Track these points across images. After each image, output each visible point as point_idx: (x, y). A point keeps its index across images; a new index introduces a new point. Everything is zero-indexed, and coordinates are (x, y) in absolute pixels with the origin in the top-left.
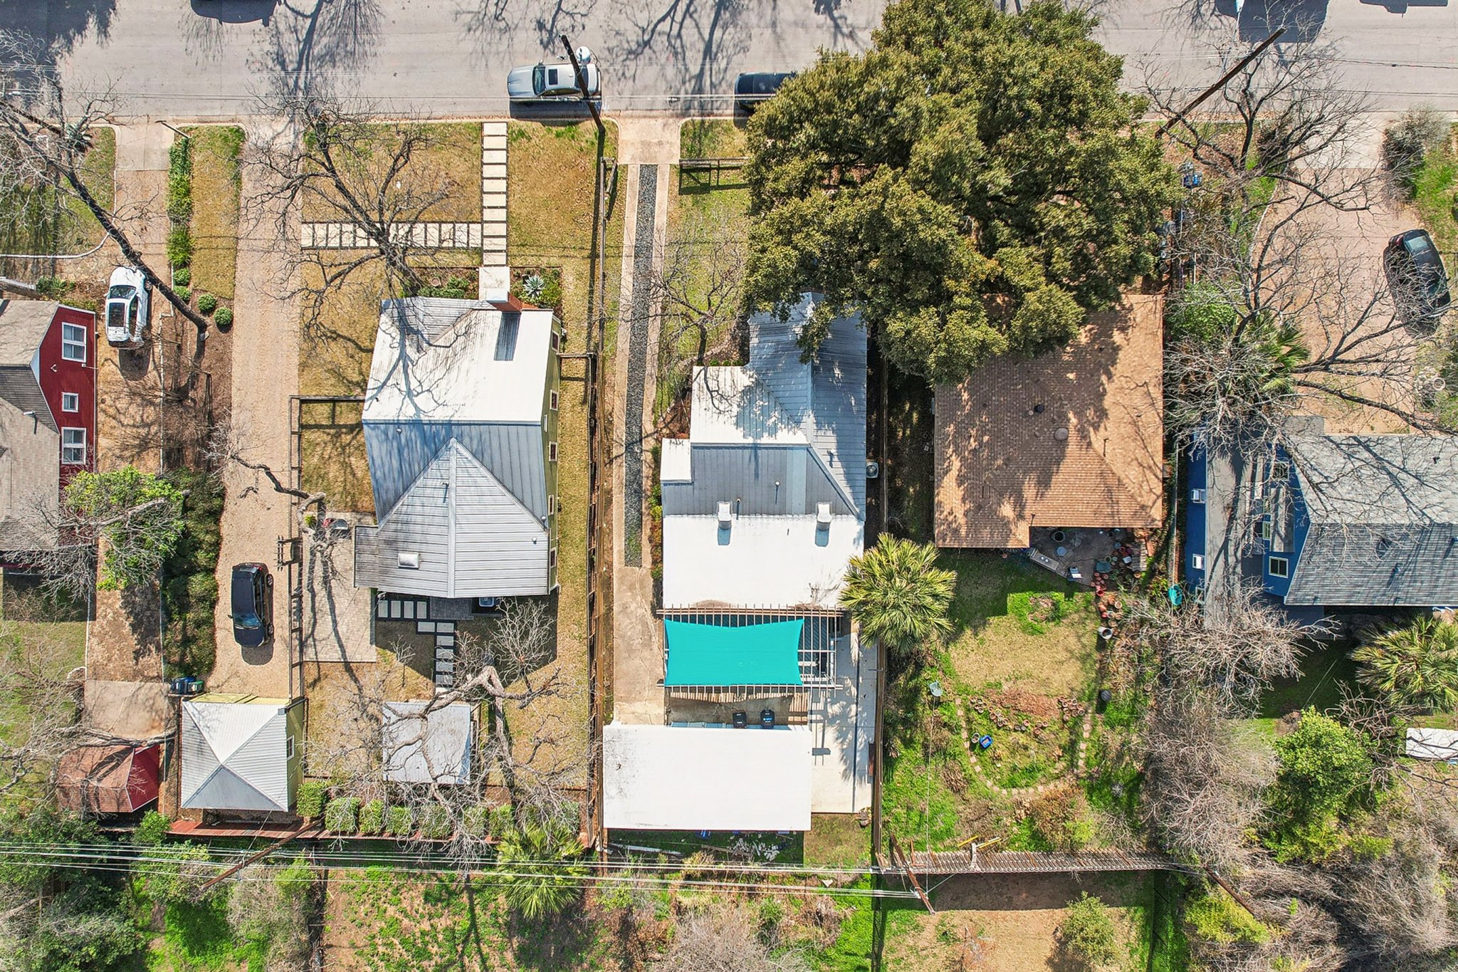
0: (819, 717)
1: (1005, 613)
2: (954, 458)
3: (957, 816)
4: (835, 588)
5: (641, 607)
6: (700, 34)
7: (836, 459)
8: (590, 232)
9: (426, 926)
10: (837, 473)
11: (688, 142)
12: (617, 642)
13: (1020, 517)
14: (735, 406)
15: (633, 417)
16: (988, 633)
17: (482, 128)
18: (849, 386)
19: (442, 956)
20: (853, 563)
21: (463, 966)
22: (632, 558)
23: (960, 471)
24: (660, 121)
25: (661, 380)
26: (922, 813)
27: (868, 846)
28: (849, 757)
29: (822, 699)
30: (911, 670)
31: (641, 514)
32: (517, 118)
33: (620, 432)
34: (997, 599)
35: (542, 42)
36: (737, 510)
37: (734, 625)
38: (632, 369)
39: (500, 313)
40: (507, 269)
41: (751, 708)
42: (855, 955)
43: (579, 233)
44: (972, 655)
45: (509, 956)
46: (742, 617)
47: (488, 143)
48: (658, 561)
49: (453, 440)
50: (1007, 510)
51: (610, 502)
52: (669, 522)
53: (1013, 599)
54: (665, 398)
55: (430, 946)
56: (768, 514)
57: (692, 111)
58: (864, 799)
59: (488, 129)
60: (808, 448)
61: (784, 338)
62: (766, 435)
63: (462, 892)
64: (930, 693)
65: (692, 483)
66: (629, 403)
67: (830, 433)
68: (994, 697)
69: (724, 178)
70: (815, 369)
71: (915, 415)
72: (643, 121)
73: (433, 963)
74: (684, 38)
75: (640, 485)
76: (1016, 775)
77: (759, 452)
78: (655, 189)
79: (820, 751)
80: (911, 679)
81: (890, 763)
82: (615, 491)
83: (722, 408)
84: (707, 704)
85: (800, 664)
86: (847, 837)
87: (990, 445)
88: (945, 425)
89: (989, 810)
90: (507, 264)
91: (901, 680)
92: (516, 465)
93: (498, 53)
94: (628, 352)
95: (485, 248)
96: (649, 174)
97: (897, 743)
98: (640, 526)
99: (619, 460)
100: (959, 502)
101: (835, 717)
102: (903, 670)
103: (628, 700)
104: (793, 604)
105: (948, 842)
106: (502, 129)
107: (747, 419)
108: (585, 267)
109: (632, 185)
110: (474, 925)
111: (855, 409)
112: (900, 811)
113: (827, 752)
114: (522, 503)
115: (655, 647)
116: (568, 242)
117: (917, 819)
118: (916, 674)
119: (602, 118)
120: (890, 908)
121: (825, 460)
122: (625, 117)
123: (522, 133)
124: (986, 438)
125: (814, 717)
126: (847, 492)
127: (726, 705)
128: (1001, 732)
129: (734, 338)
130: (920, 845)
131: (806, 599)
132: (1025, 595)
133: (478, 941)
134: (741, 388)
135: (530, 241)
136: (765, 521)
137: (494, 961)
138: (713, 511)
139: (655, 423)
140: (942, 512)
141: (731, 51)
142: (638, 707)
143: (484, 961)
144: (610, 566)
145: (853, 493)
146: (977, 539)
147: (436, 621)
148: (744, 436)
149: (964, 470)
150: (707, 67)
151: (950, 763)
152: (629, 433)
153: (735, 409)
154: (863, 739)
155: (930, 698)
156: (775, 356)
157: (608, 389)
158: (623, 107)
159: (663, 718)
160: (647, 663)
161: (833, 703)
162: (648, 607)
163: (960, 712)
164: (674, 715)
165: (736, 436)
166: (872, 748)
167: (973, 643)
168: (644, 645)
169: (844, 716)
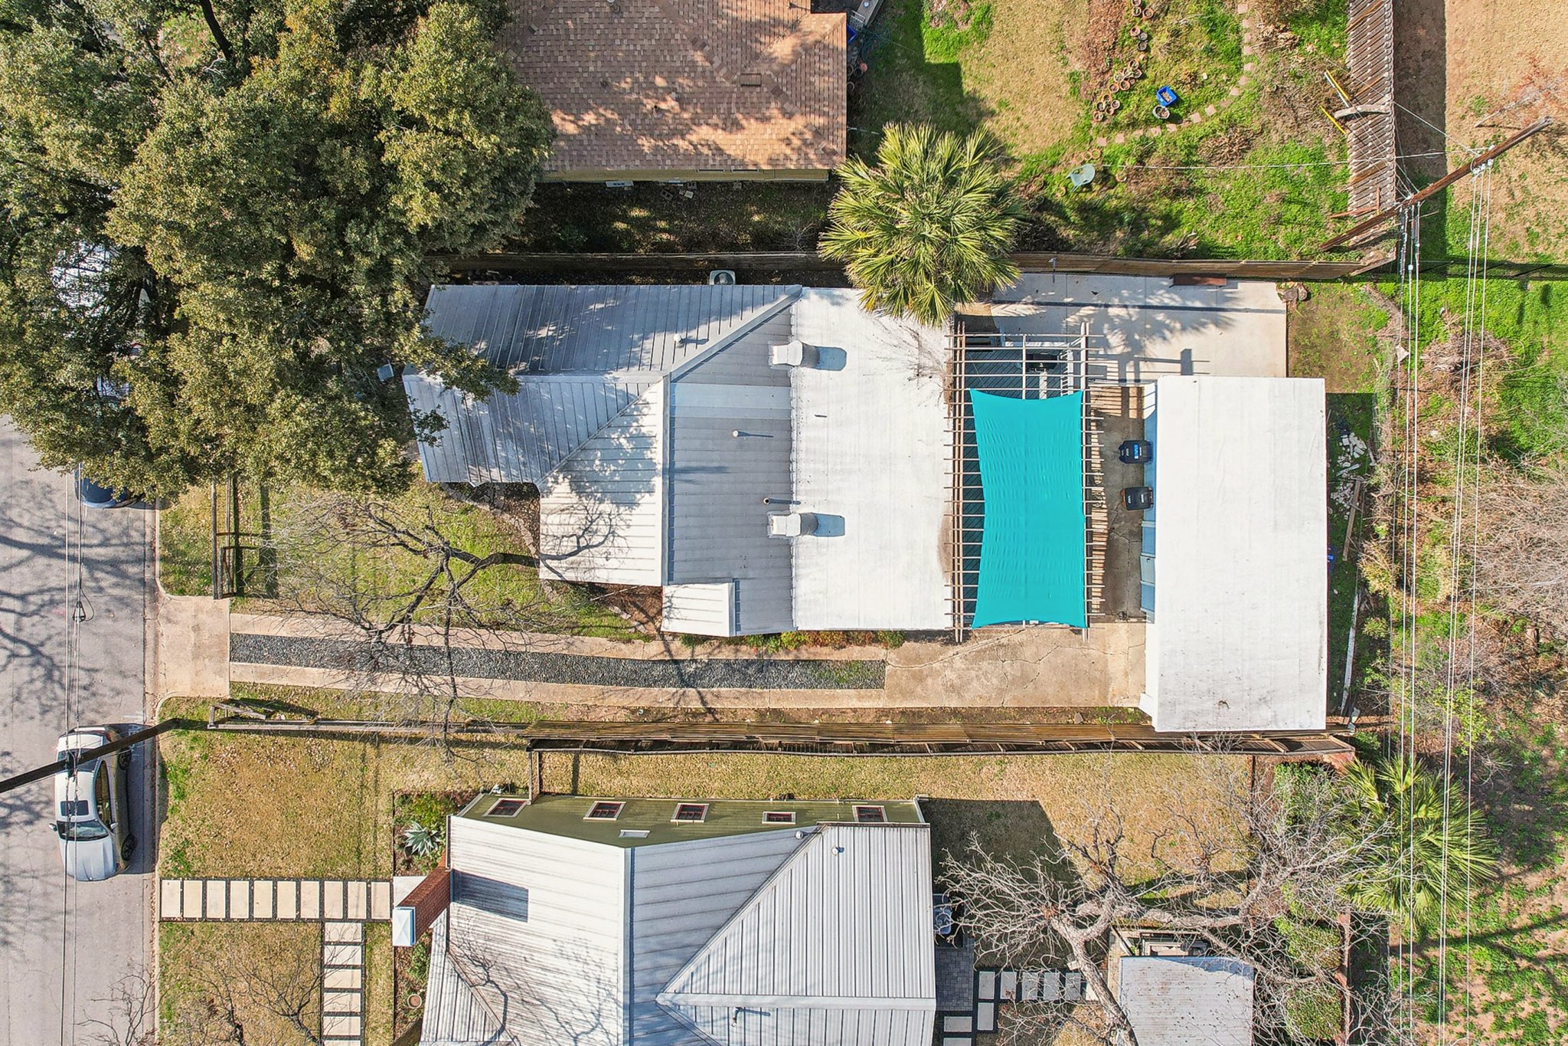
0: (1130, 368)
1: (956, 67)
2: (694, 138)
3: (1290, 144)
4: (916, 336)
5: (951, 662)
6: (20, 563)
7: (693, 334)
8: (337, 744)
9: (1487, 1021)
10: (717, 332)
11: (195, 582)
12: (1009, 702)
13: (794, 26)
14: (602, 507)
15: (637, 675)
16: (990, 95)
17: (170, 920)
18: (569, 311)
19: (1538, 994)
20: (873, 305)
21: (1554, 959)
22: (870, 677)
23: (716, 127)
24: (163, 628)
25: (576, 629)
26: (1283, 200)
27: (1340, 288)
28: (1195, 318)
29: (1101, 363)
30: (1050, 219)
31: (797, 661)
32: (154, 861)
33: (661, 697)
34: (934, 81)
35: (29, 823)
36: (784, 504)
37: (980, 508)
38: (559, 678)
39: (454, 906)
40: (397, 880)
41: (1116, 478)
42: (1521, 307)
43: (340, 762)
44: (1026, 120)
45: (1533, 880)
46: (967, 494)
47: (193, 911)
48: (873, 637)
49: (660, 999)
50: (782, 48)
51: (777, 713)
52: (807, 619)
53: (934, 54)
54: (606, 621)
55: (1522, 1015)
56: (790, 450)
57: (148, 576)
58: (1265, 294)
59: (171, 910)
60: (672, 381)
61: (486, 423)
62: (648, 454)
63: (1426, 958)
64: (1088, 186)
65: (736, 581)
66: (615, 680)
67: (648, 344)
68: (1094, 83)
69: (251, 524)
70: (534, 369)
71: (636, 213)
72: (162, 657)
73: (1550, 1010)
74: (26, 589)
75: (749, 663)
76: (1221, 49)
77: (678, 465)
78: (268, 638)
79: (1186, 364)
80: (1066, 219)
81: (1205, 251)
82: (759, 704)
83: (605, 530)
84: (1111, 551)
85: (1043, 396)
86: (1325, 322)
87: (671, 75)
88: (640, 154)
89: (1277, 92)
90: (390, 881)
91: (1069, 233)
92: (706, 888)
93: (46, 894)
94: (532, 684)
95: (363, 915)
96: (243, 648)
97: (1171, 239)
98: (817, 664)
99: (708, 698)
100: (769, 128)
101: (1129, 341)
102: (1051, 231)
103: (1104, 684)
104: (944, 409)
105: (1332, 158)
106: (172, 887)
107: (623, 487)
108: (392, 754)
109: (262, 675)
110: (1480, 939)
111: (611, 303)
112: (1283, 234)
113: (1186, 353)
114: (772, 874)
115: (1017, 638)
116: (353, 779)
117: (1295, 208)
118: (1058, 210)
119: (156, 722)
120: (1443, 250)
121: (693, 351)
122: (156, 685)
123: (179, 855)
124: (660, 82)
125: (1130, 376)
126: (750, 316)
127: (1112, 520)
128: (1150, 73)
129: (507, 509)
130: (1338, 204)
131: (934, 387)
132: (927, 35)
133: (1509, 932)
134: (574, 499)
135: (352, 843)
136: (802, 455)
137: (1543, 906)
138: (785, 546)
139: (648, 638)
140: (787, 157)
141: (49, 514)
142: (1117, 666)
143: (1545, 923)
144: (885, 712)
145: (754, 305)
146: (832, 99)
147: (977, 1000)
148: (651, 492)
149: (715, 119)
150: (77, 552)
151: (1203, 154)
152: (663, 681)
153: (607, 507)
154: (1164, 294)
155: (1096, 188)
156: (519, 438)
157: (592, 716)
158: (139, 688)
159: (1134, 625)
160: (1044, 651)
161: (1106, 345)
162: (951, 650)
163: (1119, 138)
164: (1128, 607)
165: (651, 507)
166: (1181, 280)
167: (1006, 119)
168: (1015, 657)
169: (1127, 328)
